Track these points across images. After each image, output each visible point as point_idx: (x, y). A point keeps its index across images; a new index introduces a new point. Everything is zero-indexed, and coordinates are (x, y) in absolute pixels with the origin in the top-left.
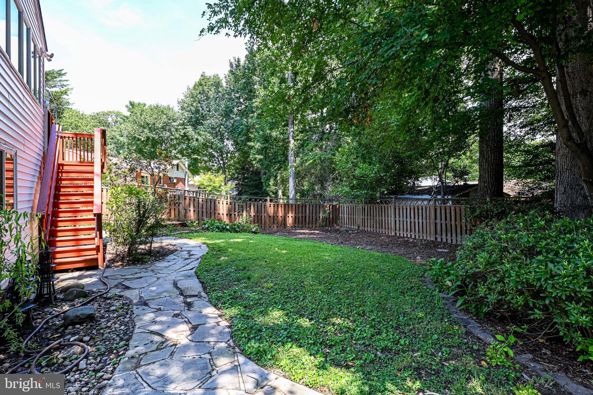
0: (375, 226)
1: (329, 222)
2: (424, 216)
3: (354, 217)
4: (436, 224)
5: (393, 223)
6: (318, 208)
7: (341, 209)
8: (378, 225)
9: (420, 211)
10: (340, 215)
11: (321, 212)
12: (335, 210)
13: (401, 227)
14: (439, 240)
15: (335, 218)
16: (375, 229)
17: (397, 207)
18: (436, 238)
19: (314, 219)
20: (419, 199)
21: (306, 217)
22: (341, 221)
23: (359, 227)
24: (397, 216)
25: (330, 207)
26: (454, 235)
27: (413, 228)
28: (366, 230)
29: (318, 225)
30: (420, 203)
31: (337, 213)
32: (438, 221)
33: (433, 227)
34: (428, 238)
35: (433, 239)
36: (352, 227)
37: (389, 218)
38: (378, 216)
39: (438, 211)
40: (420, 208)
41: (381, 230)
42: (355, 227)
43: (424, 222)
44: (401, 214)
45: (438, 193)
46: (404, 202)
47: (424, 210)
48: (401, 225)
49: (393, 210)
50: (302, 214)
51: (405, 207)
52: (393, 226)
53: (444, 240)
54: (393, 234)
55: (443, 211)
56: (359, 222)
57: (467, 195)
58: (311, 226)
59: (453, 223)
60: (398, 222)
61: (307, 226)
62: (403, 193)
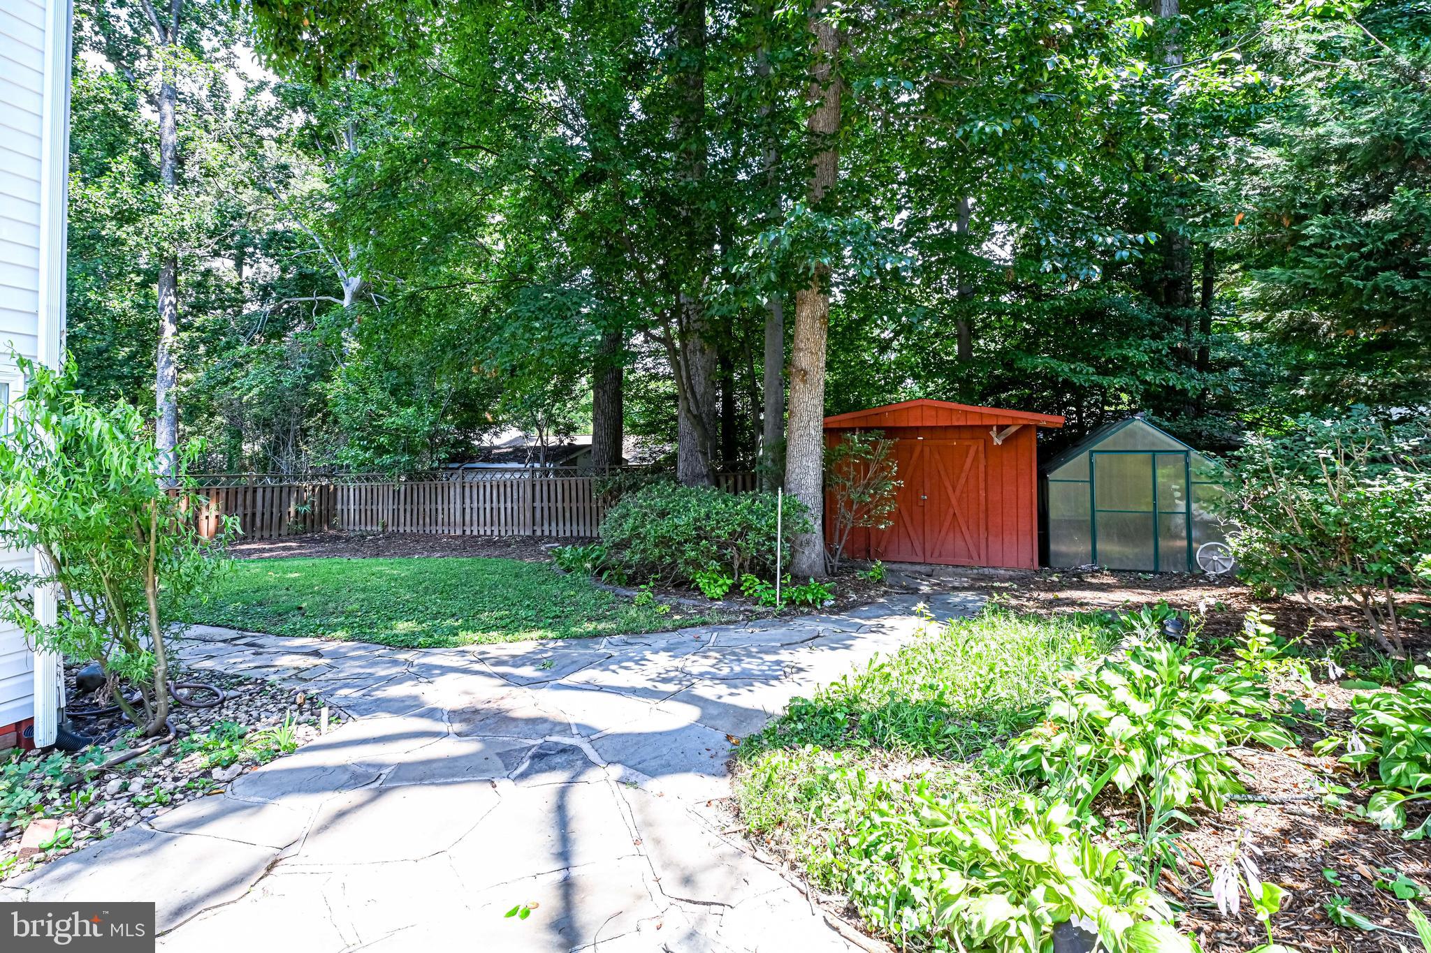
0: (421, 522)
1: (313, 521)
2: (515, 497)
3: (374, 507)
4: (534, 508)
5: (458, 514)
6: (284, 494)
7: (339, 493)
8: (428, 520)
9: (509, 489)
10: (339, 507)
11: (293, 503)
12: (328, 497)
13: (475, 518)
14: (539, 533)
15: (324, 512)
16: (421, 527)
17: (467, 486)
18: (534, 531)
19: (276, 519)
20: (506, 470)
21: (254, 515)
22: (338, 518)
23: (385, 526)
24: (467, 501)
25: (313, 490)
26: (561, 524)
27: (495, 519)
28: (402, 531)
29: (284, 531)
30: (508, 476)
31: (331, 503)
32: (537, 504)
33: (528, 515)
34: (522, 533)
35: (529, 533)
36: (369, 528)
37: (452, 505)
38: (427, 502)
39: (538, 488)
40: (509, 484)
41: (433, 528)
42: (375, 528)
43: (516, 508)
44: (475, 497)
45: (535, 458)
46: (480, 476)
47: (515, 487)
48: (475, 515)
49: (458, 490)
50: (245, 508)
51: (481, 484)
52: (459, 519)
53: (547, 533)
54: (459, 532)
55: (545, 488)
56: (387, 517)
57: (573, 462)
58: (266, 534)
59: (560, 505)
60: (468, 511)
61: (258, 535)
62: (472, 459)
